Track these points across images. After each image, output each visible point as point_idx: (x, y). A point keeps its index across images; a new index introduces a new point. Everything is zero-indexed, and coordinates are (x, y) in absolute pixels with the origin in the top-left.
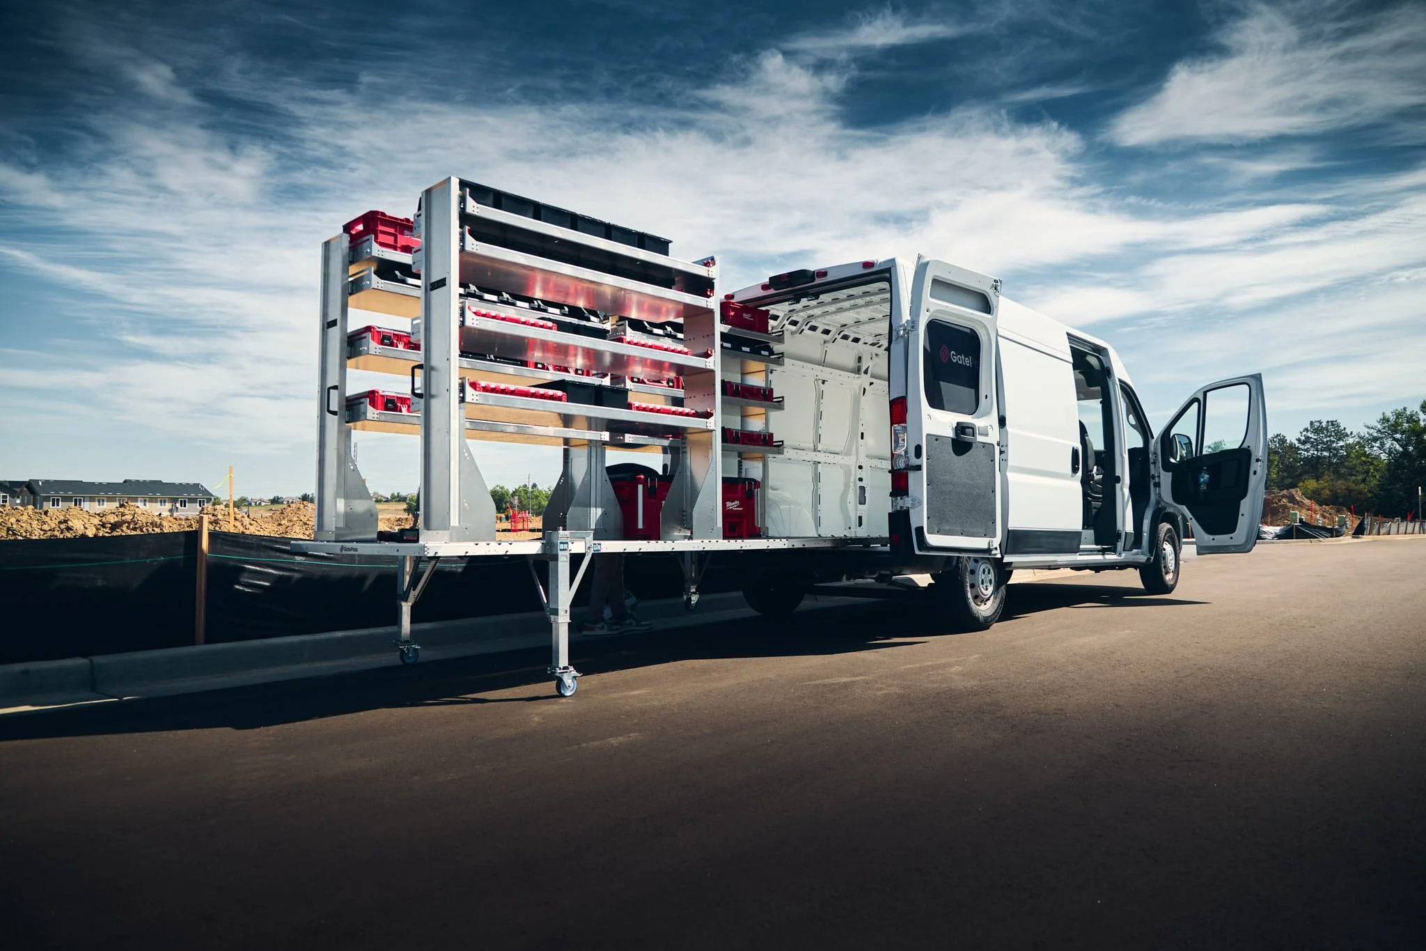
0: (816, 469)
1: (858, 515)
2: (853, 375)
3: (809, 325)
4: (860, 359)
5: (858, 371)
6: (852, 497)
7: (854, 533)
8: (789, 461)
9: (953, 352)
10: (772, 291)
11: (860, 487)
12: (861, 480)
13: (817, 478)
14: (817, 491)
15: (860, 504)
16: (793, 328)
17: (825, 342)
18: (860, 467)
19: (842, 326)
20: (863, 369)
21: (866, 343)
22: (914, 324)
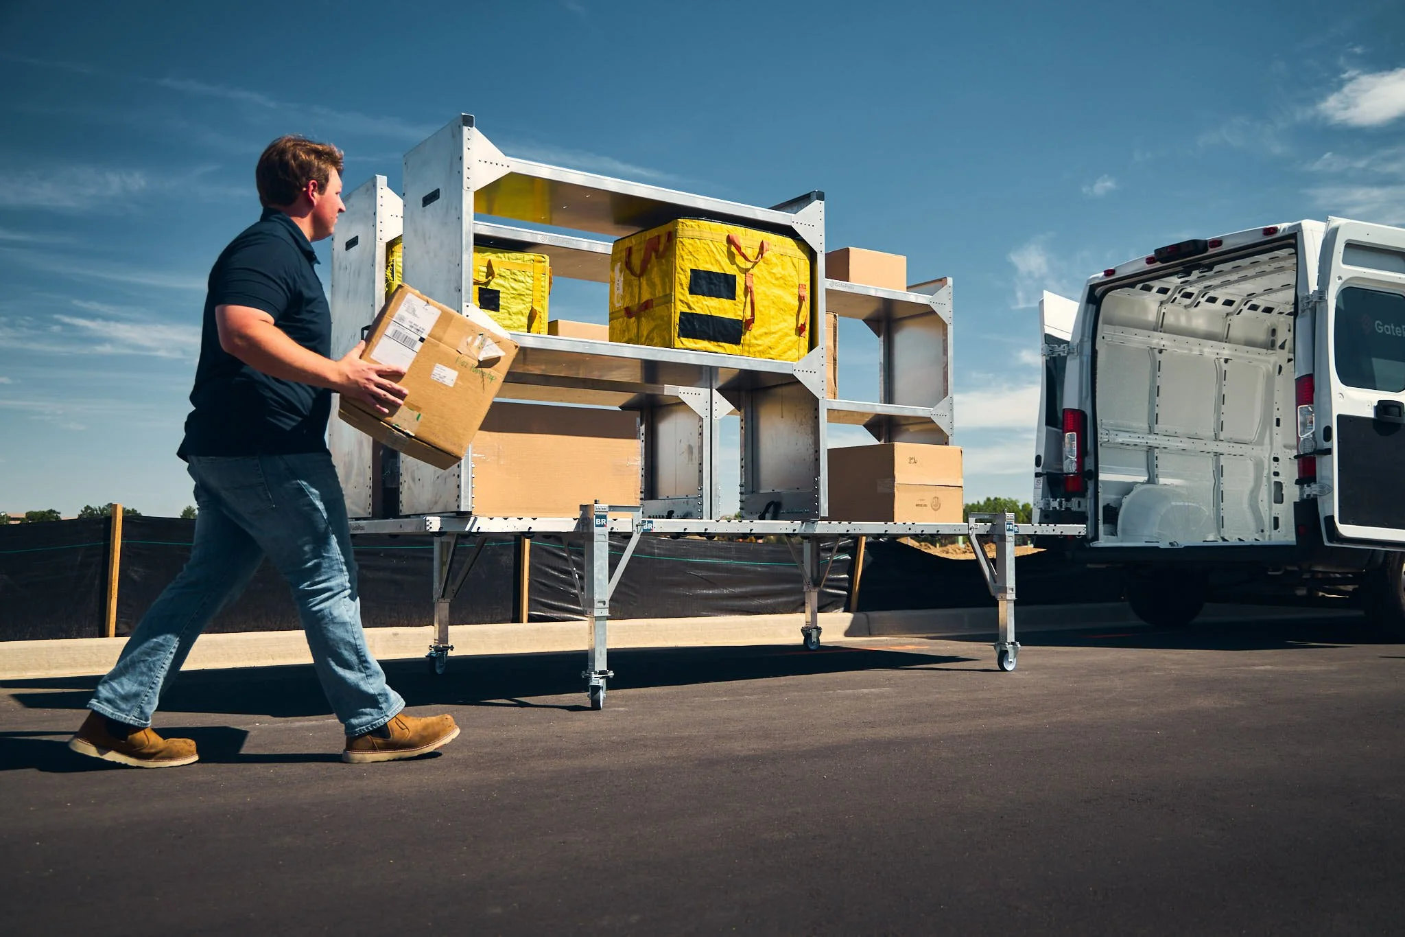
0: (1218, 461)
1: (1273, 515)
2: (1265, 351)
3: (1206, 297)
4: (1274, 332)
5: (1272, 345)
6: (1265, 494)
7: (1267, 538)
8: (1183, 452)
9: (1377, 322)
10: (1158, 265)
11: (1276, 483)
12: (1276, 474)
13: (1219, 472)
14: (1219, 487)
15: (1275, 502)
16: (1188, 301)
17: (1227, 315)
18: (1276, 459)
19: (1248, 295)
20: (1279, 343)
21: (1281, 313)
22: (1322, 293)
